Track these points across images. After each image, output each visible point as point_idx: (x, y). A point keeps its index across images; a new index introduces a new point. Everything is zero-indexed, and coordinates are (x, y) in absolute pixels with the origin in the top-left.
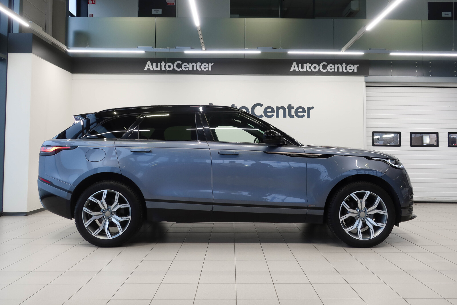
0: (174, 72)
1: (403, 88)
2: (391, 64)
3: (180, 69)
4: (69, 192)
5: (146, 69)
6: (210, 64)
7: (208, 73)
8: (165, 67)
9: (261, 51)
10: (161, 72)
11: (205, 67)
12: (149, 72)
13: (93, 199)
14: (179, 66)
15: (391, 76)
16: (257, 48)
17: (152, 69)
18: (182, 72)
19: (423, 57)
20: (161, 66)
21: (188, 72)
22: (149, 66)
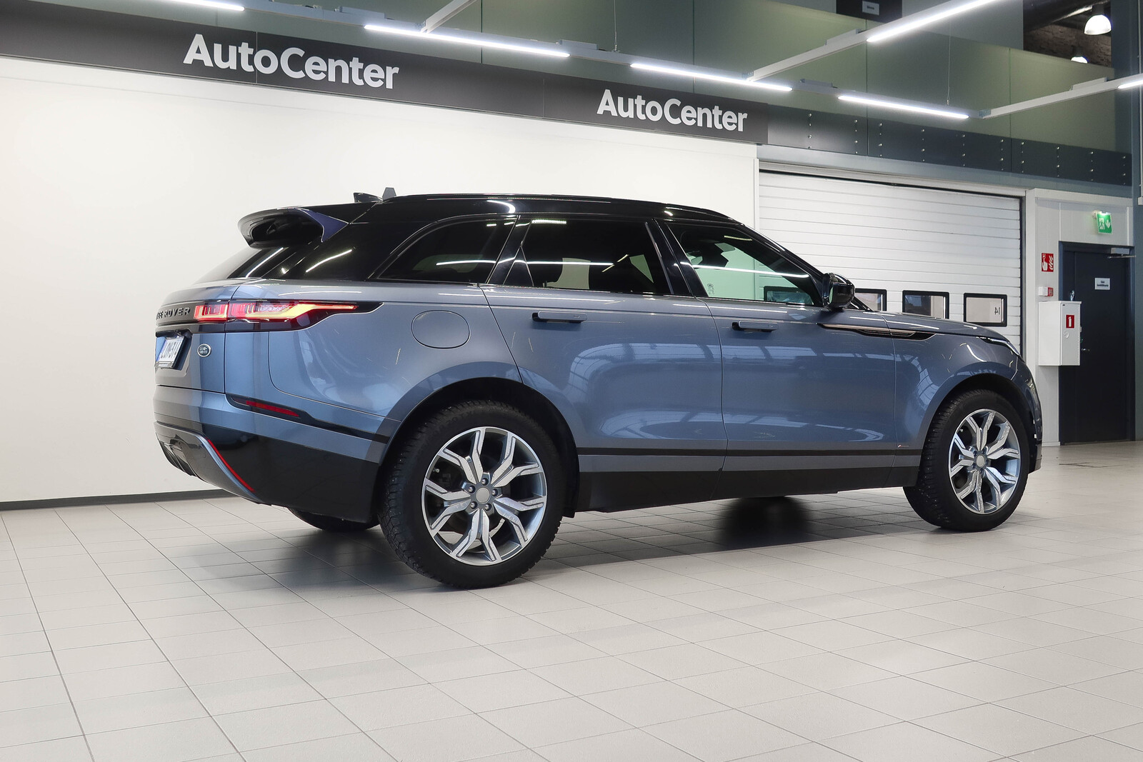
0: (278, 80)
1: (824, 179)
2: (809, 120)
3: (300, 75)
4: (376, 437)
5: (188, 60)
6: (388, 68)
7: (380, 94)
8: (251, 61)
9: (568, 51)
10: (237, 76)
11: (377, 76)
12: (199, 70)
13: (448, 454)
14: (296, 63)
15: (809, 148)
16: (561, 43)
17: (208, 63)
18: (306, 85)
19: (867, 110)
20: (239, 56)
21: (323, 87)
22: (197, 51)
